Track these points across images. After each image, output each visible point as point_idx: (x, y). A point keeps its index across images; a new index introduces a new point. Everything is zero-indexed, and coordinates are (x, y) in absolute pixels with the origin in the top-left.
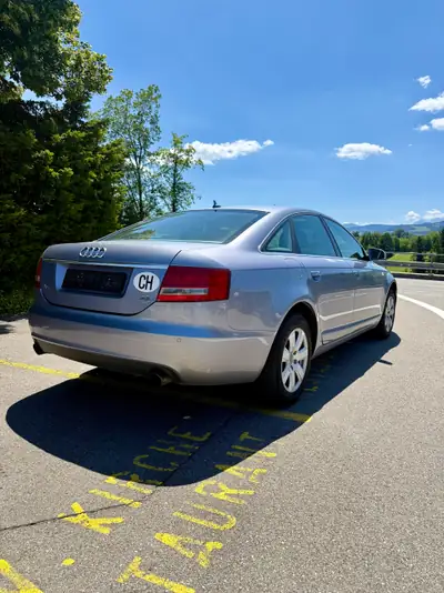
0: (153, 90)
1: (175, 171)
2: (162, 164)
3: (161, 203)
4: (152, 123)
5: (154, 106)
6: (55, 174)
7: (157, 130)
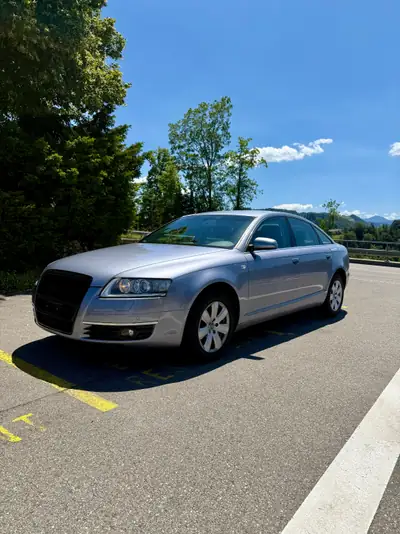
0: (226, 101)
1: (241, 170)
2: (230, 165)
3: (226, 199)
4: (223, 129)
5: (226, 115)
6: (62, 173)
7: (227, 135)
